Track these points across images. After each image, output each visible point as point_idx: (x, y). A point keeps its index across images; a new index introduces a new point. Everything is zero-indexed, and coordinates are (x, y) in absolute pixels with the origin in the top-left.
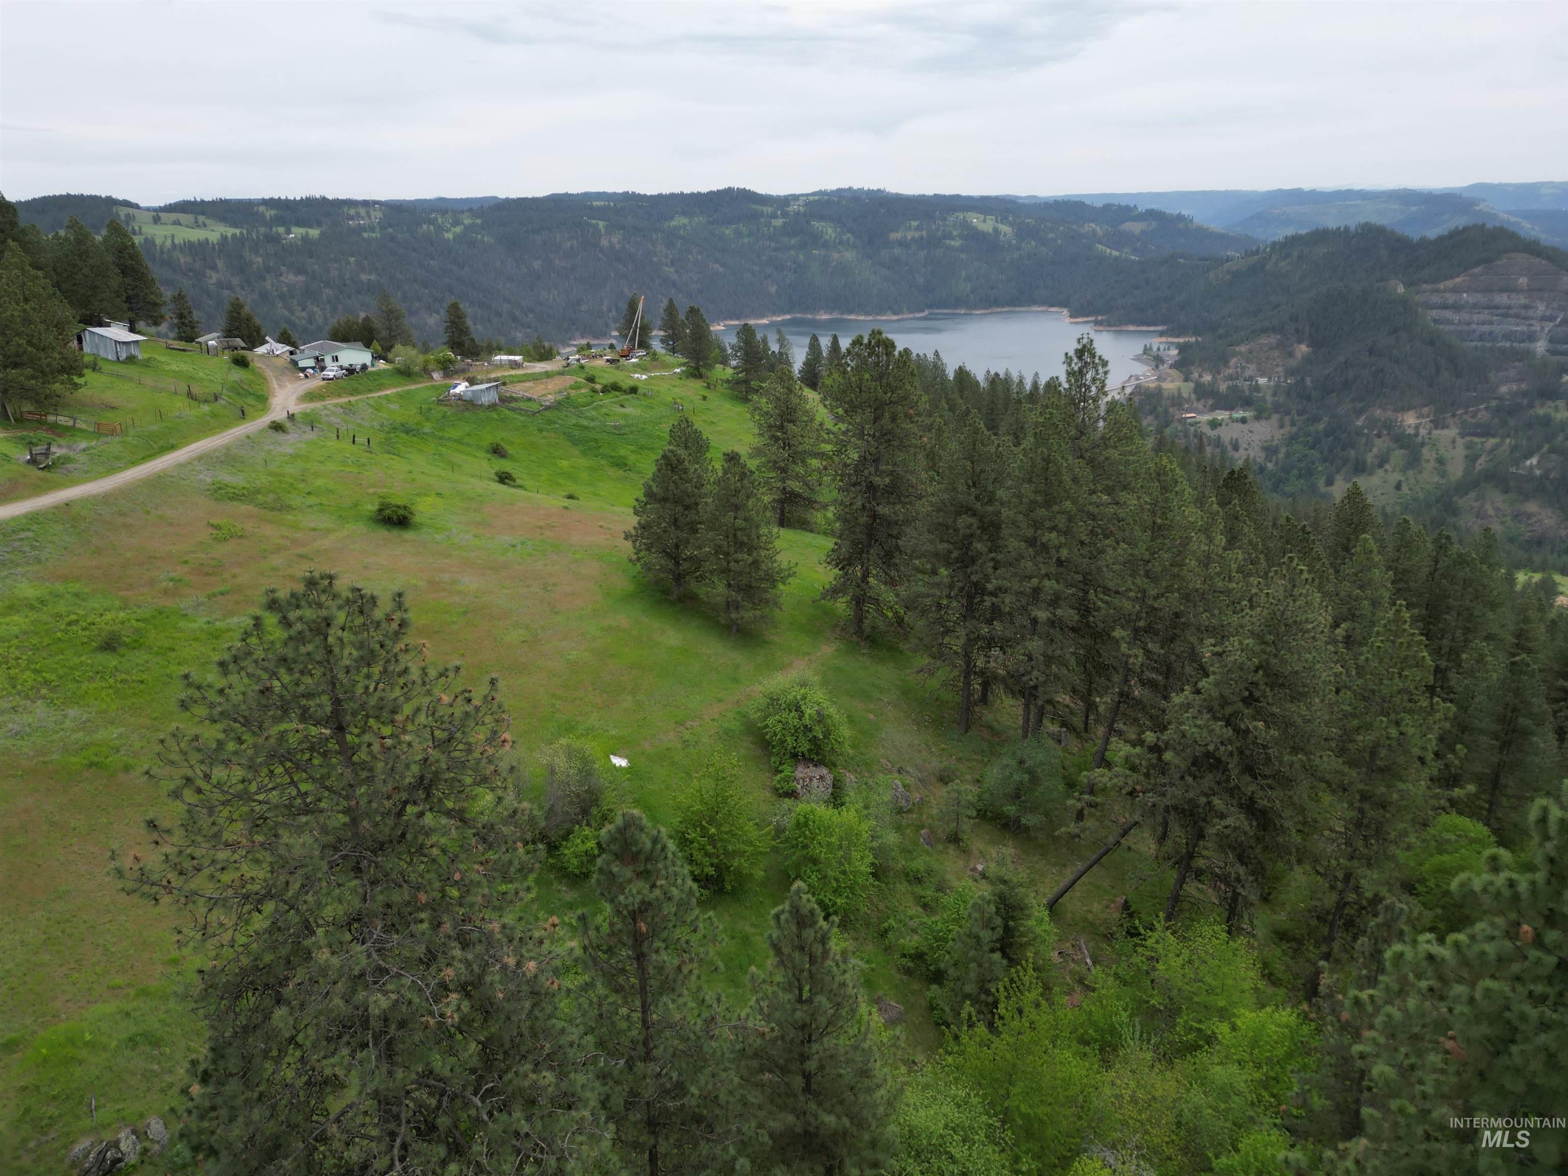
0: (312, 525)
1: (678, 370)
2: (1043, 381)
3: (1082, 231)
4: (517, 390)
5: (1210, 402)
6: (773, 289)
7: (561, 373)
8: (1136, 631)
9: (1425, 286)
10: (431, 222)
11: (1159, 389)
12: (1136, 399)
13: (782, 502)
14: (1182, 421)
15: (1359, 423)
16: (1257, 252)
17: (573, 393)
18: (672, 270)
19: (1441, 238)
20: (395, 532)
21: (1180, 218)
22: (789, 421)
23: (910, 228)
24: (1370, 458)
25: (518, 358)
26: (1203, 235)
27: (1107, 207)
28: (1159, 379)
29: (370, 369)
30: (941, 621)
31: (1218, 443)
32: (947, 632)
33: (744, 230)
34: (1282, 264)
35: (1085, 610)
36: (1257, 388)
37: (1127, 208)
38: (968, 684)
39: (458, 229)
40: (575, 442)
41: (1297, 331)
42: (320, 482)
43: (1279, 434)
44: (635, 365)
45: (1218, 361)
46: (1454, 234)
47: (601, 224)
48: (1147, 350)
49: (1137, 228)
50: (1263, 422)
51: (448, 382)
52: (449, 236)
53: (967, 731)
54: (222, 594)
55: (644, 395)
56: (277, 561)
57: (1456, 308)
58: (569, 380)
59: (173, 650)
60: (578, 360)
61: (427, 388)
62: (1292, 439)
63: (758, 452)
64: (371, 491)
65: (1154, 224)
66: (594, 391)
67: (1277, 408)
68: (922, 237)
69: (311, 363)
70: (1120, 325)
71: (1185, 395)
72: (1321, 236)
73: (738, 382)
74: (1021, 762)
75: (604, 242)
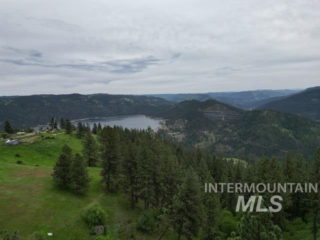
1: (64, 133)
2: (142, 130)
3: (146, 101)
4: (24, 140)
5: (172, 131)
6: (85, 113)
7: (34, 136)
8: (164, 183)
9: (204, 109)
11: (163, 129)
12: (159, 131)
13: (89, 161)
14: (168, 135)
15: (197, 133)
16: (176, 104)
17: (38, 140)
18: (62, 110)
19: (205, 102)
21: (163, 98)
22: (90, 143)
23: (113, 101)
24: (200, 140)
25: (23, 133)
26: (167, 101)
27: (150, 97)
28: (163, 127)
30: (126, 186)
31: (174, 138)
32: (128, 188)
33: (78, 101)
34: (181, 106)
35: (155, 180)
36: (180, 128)
37: (154, 97)
38: (133, 199)
40: (38, 152)
41: (185, 118)
43: (185, 136)
44: (53, 132)
45: (173, 124)
46: (207, 101)
47: (45, 101)
48: (160, 122)
49: (156, 100)
50: (182, 134)
51: (5, 140)
52: (6, 104)
53: (133, 209)
55: (56, 139)
57: (210, 113)
58: (37, 137)
60: (39, 132)
62: (187, 137)
63: (83, 151)
65: (159, 100)
66: (43, 139)
67: (184, 131)
68: (116, 103)
70: (155, 118)
71: (168, 130)
72: (186, 102)
73: (78, 134)
74: (145, 215)
75: (46, 104)
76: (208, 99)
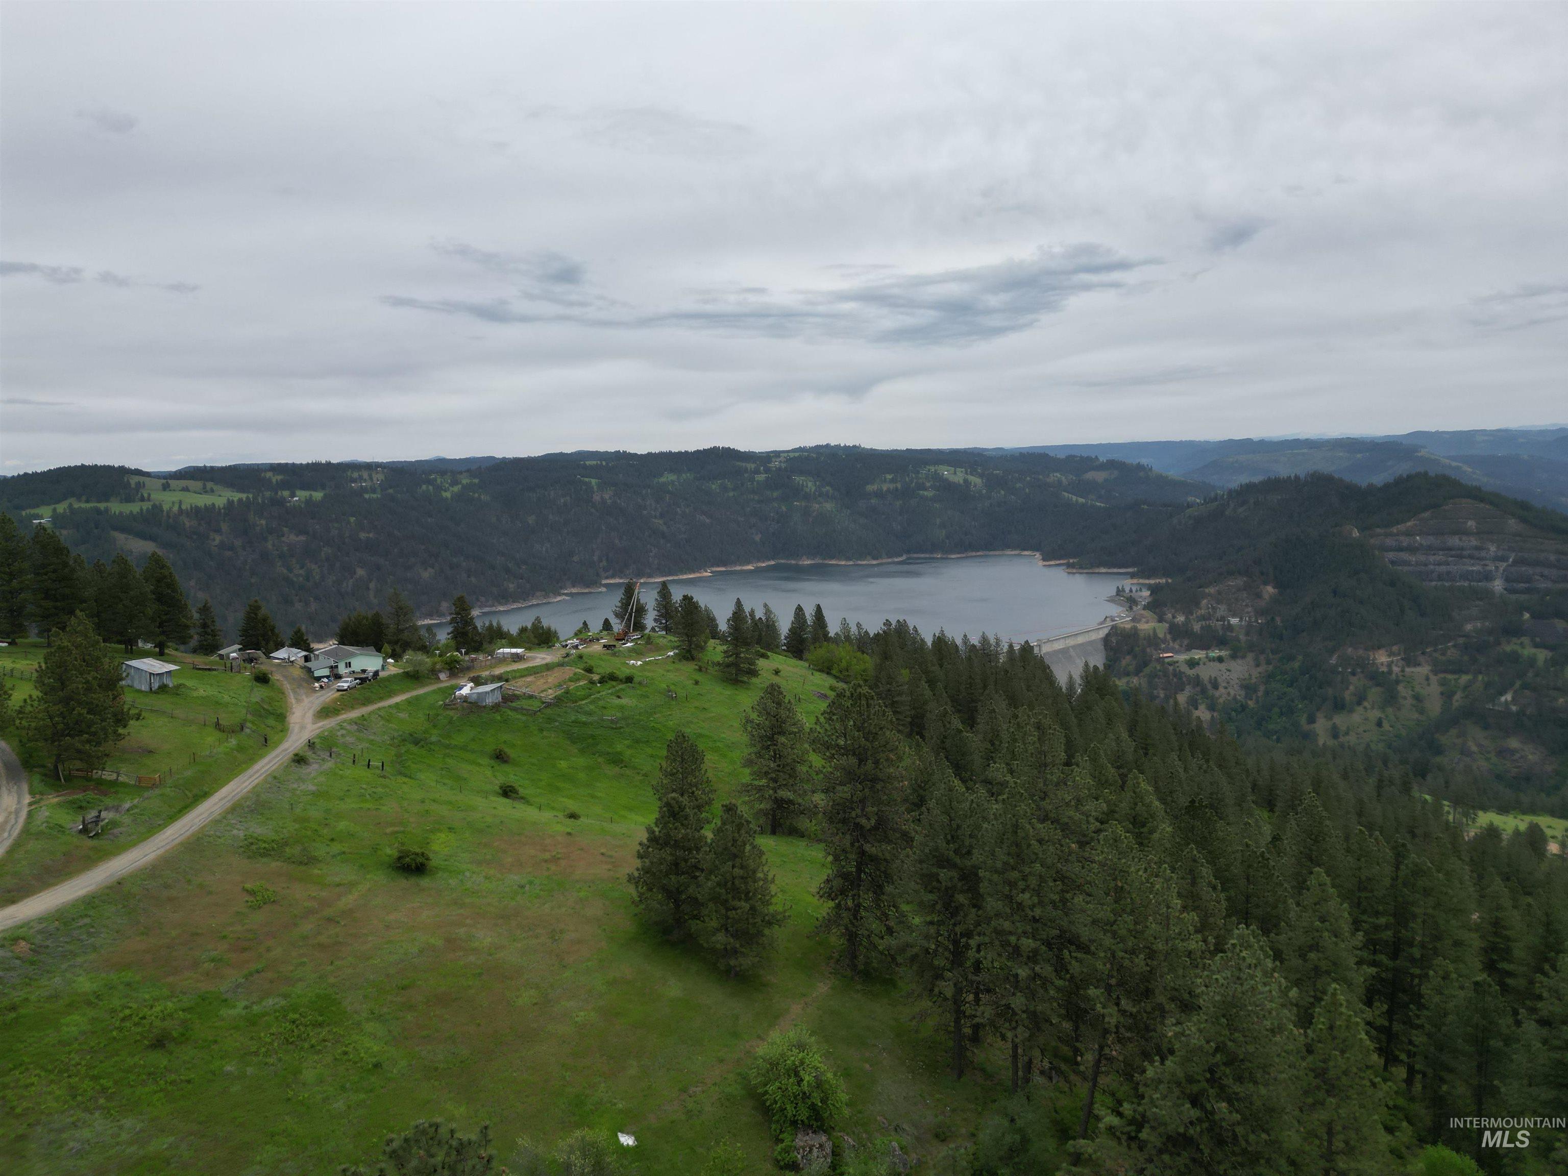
0: (337, 879)
1: (672, 654)
3: (1048, 480)
4: (520, 687)
5: (1186, 642)
6: (758, 538)
7: (560, 665)
9: (1378, 530)
10: (429, 482)
11: (1135, 629)
12: (1114, 640)
13: (772, 810)
14: (1160, 660)
15: (1333, 661)
16: (1215, 499)
17: (572, 686)
18: (661, 522)
19: (1387, 486)
20: (413, 880)
21: (1140, 467)
22: (779, 733)
23: (885, 481)
24: (1348, 695)
25: (519, 651)
26: (1163, 481)
27: (1070, 459)
28: (1133, 620)
29: (382, 674)
31: (1197, 681)
33: (729, 483)
34: (1240, 510)
36: (1230, 627)
37: (1089, 459)
38: (958, 1028)
39: (456, 489)
40: (574, 740)
41: (1262, 573)
42: (342, 825)
43: (1255, 673)
44: (630, 650)
45: (1190, 603)
46: (1399, 482)
47: (594, 482)
48: (1120, 592)
49: (1100, 476)
50: (1240, 661)
51: (454, 682)
52: (447, 495)
54: (258, 972)
55: (640, 683)
56: (307, 927)
57: (1412, 549)
58: (569, 672)
59: (215, 1042)
60: (576, 647)
61: (434, 692)
62: (1269, 678)
64: (389, 830)
65: (1116, 473)
66: (592, 682)
67: (1251, 647)
68: (897, 489)
69: (326, 672)
70: (1092, 567)
71: (1161, 635)
72: (1274, 485)
73: (728, 666)
74: (1012, 1121)
75: (597, 498)
76: (1404, 468)
